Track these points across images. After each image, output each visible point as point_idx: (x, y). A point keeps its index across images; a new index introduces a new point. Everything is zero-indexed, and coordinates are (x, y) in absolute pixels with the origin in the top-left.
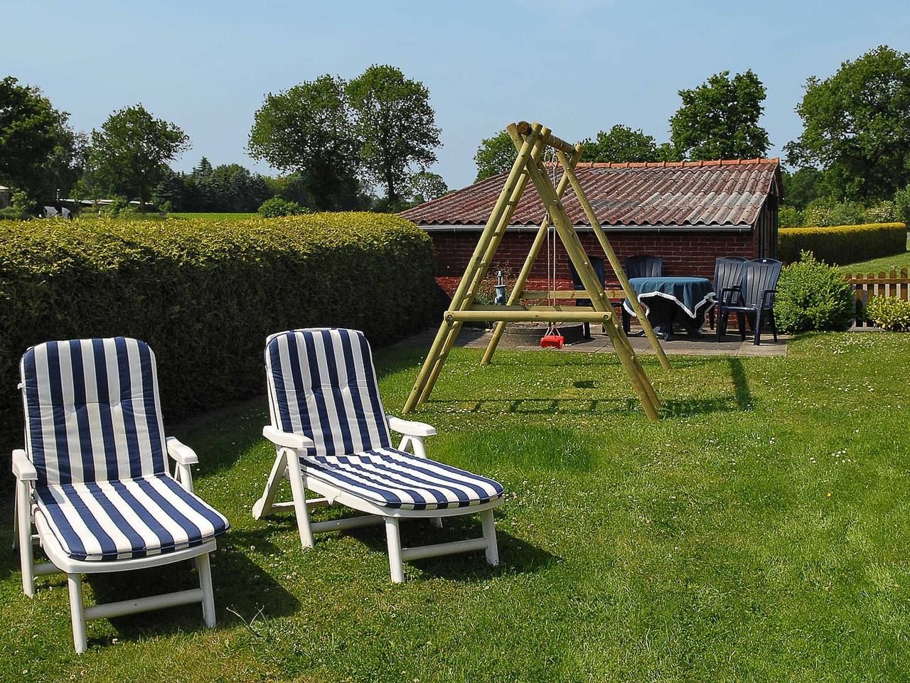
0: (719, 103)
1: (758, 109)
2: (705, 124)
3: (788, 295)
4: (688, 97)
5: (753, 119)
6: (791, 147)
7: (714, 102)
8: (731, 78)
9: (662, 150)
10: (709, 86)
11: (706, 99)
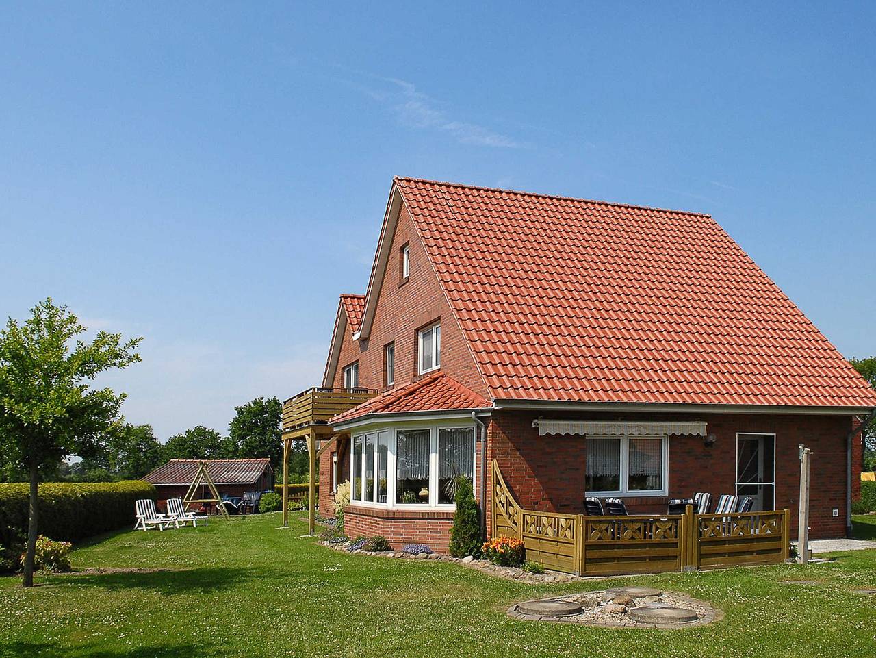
0: (257, 415)
1: (279, 418)
2: (250, 427)
3: (264, 502)
4: (240, 411)
5: (276, 425)
7: (255, 415)
8: (265, 401)
9: (225, 441)
10: (252, 405)
11: (250, 413)
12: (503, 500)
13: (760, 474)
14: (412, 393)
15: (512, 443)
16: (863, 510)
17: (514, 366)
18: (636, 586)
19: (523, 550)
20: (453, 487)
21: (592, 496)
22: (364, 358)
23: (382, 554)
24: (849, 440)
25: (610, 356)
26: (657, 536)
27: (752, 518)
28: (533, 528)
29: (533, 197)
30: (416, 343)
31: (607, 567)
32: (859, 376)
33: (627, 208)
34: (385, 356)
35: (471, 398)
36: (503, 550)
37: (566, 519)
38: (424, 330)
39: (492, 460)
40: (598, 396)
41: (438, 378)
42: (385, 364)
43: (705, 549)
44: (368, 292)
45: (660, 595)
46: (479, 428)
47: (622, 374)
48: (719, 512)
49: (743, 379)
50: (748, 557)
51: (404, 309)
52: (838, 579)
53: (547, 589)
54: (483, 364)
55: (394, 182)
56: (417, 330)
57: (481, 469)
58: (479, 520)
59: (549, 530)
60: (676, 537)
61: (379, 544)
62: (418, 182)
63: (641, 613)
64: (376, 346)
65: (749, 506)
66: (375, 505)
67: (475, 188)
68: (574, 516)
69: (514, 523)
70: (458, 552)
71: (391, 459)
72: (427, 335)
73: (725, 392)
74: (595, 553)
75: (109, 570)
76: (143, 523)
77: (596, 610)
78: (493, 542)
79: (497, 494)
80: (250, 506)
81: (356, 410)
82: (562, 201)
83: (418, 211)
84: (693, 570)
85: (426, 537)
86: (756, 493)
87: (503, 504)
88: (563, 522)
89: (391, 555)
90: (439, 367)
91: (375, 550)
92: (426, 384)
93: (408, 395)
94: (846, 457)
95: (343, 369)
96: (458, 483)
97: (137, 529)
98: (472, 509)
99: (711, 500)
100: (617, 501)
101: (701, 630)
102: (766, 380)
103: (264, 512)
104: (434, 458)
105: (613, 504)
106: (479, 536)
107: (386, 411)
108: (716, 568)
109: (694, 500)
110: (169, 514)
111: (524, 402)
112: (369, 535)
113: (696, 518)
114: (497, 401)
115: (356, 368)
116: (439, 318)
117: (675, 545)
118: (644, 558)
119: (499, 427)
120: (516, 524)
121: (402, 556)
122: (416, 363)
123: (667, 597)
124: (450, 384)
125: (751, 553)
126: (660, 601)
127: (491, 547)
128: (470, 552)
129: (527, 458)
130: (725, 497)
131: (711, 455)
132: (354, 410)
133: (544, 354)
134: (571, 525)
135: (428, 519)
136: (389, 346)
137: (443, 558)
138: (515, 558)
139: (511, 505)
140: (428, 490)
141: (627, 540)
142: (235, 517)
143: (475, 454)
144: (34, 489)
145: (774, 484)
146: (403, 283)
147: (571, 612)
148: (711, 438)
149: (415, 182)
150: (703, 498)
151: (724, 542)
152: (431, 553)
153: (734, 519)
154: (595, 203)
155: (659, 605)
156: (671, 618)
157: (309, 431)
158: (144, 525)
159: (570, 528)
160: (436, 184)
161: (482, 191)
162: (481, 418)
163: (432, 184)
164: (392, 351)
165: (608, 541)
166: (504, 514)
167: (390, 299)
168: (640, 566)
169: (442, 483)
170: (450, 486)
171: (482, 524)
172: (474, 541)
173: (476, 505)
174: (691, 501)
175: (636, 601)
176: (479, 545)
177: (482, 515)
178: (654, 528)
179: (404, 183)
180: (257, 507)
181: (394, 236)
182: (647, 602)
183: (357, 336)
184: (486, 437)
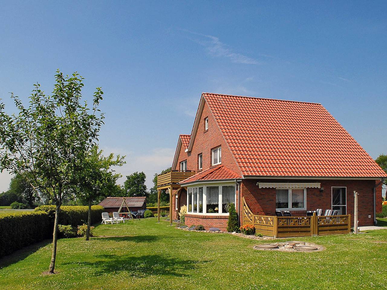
1: (144, 180)
2: (132, 184)
3: (146, 214)
4: (128, 178)
5: (143, 183)
6: (152, 189)
7: (135, 179)
8: (138, 173)
10: (133, 175)
11: (133, 178)
12: (247, 211)
13: (341, 202)
14: (212, 173)
15: (249, 191)
16: (383, 216)
17: (250, 163)
18: (296, 241)
19: (255, 229)
20: (227, 207)
21: (278, 210)
22: (189, 159)
23: (202, 231)
24: (375, 189)
25: (284, 159)
26: (303, 224)
27: (337, 217)
28: (258, 221)
29: (254, 99)
30: (211, 154)
31: (286, 234)
32: (378, 165)
33: (289, 102)
34: (198, 158)
35: (234, 175)
36: (247, 229)
37: (271, 218)
38: (214, 149)
39: (242, 197)
40: (281, 174)
41: (221, 167)
42: (198, 161)
43: (320, 229)
44: (191, 134)
45: (305, 243)
46: (237, 185)
47: (289, 166)
48: (326, 215)
49: (334, 167)
50: (336, 231)
51: (206, 141)
52: (368, 239)
53: (265, 241)
54: (239, 163)
55: (202, 95)
56: (211, 149)
57: (238, 200)
58: (238, 219)
59: (264, 222)
60: (310, 224)
61: (201, 228)
62: (211, 95)
63: (298, 248)
64: (194, 155)
65: (336, 213)
66: (198, 214)
67: (232, 96)
68: (273, 217)
69: (251, 220)
70: (230, 230)
71: (205, 197)
72: (215, 151)
73: (327, 172)
74: (281, 230)
75: (107, 236)
76: (105, 221)
77: (283, 248)
78: (243, 226)
79: (244, 209)
80: (140, 215)
81: (189, 179)
82: (264, 100)
83: (212, 106)
84: (316, 236)
85: (218, 225)
86: (339, 209)
87: (247, 213)
88: (269, 219)
89: (206, 231)
90: (220, 163)
91: (199, 230)
92: (217, 170)
93: (210, 173)
94: (373, 195)
95: (180, 163)
96: (230, 206)
97: (102, 224)
98: (235, 215)
99: (322, 211)
100: (288, 212)
101: (319, 252)
102: (342, 167)
103: (146, 218)
104: (220, 197)
105: (287, 213)
106: (238, 224)
107: (203, 180)
108: (324, 235)
109: (316, 211)
110: (114, 218)
111: (254, 176)
112: (196, 225)
113: (317, 217)
114: (244, 176)
115: (186, 162)
116: (221, 145)
117: (309, 227)
118: (298, 232)
119: (245, 185)
120: (252, 220)
121: (209, 232)
122: (211, 161)
123: (307, 244)
124: (226, 170)
125: (337, 230)
126: (305, 245)
127: (243, 228)
128: (235, 230)
129: (255, 196)
130: (328, 210)
131: (322, 195)
132: (188, 179)
133: (260, 158)
134: (273, 220)
135: (218, 218)
136: (200, 155)
137: (224, 232)
138: (252, 232)
139: (250, 213)
140: (218, 208)
141: (292, 225)
142: (135, 220)
143: (236, 195)
144: (90, 208)
145: (346, 205)
146: (205, 132)
147: (275, 248)
148: (322, 189)
149: (210, 94)
150: (320, 211)
151: (327, 226)
152: (220, 231)
153: (331, 218)
154: (277, 100)
155: (305, 246)
156: (309, 249)
157: (170, 186)
158: (105, 222)
159: (272, 221)
160: (218, 95)
161: (234, 97)
162: (238, 182)
163: (216, 95)
164: (201, 156)
165: (285, 225)
166: (247, 217)
167: (200, 138)
168: (297, 234)
169: (223, 205)
170: (226, 207)
171: (239, 220)
172: (236, 227)
173: (236, 213)
174: (315, 211)
175: (296, 245)
176: (238, 228)
177: (239, 217)
178: (302, 221)
179: (206, 95)
180: (143, 215)
181: (202, 114)
182: (300, 245)
183: (187, 150)
184: (240, 189)
